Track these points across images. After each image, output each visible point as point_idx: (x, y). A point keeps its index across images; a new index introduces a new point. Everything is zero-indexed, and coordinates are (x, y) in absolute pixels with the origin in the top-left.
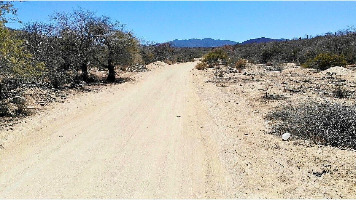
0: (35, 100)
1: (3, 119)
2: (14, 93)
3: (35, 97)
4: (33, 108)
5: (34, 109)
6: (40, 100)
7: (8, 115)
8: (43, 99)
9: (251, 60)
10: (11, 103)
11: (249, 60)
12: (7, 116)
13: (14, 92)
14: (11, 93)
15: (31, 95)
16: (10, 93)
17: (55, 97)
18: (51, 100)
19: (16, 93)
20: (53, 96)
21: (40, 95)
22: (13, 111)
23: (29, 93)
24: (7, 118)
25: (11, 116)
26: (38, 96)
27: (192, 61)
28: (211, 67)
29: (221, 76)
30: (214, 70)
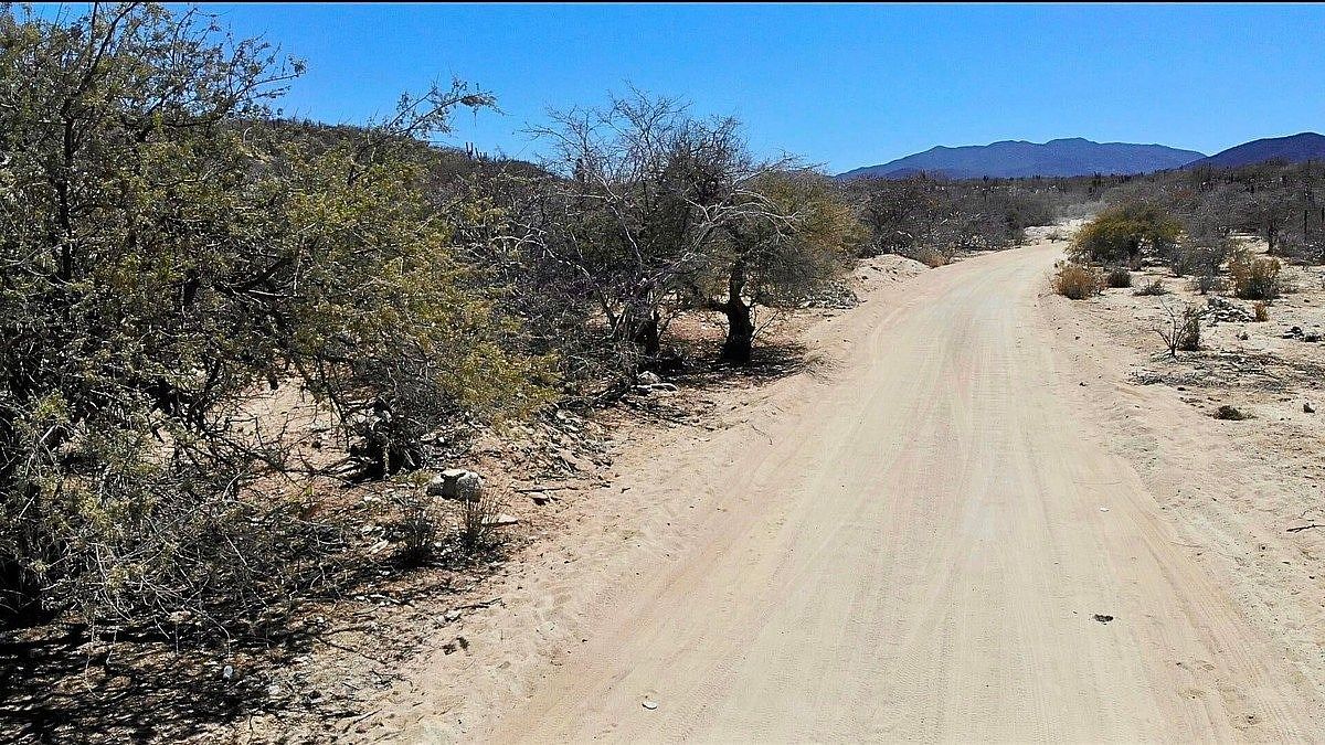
0: (513, 474)
1: (419, 581)
2: (439, 444)
3: (509, 463)
4: (514, 520)
5: (516, 523)
6: (526, 475)
7: (433, 558)
8: (538, 471)
9: (1283, 243)
10: (435, 499)
11: (1271, 246)
12: (432, 567)
13: (437, 440)
14: (429, 442)
15: (498, 455)
16: (425, 443)
17: (573, 460)
18: (563, 470)
19: (445, 445)
20: (567, 455)
21: (527, 452)
22: (448, 541)
23: (489, 447)
24: (432, 578)
25: (446, 562)
26: (520, 455)
27: (1018, 244)
28: (1120, 282)
29: (1192, 344)
30: (1137, 301)
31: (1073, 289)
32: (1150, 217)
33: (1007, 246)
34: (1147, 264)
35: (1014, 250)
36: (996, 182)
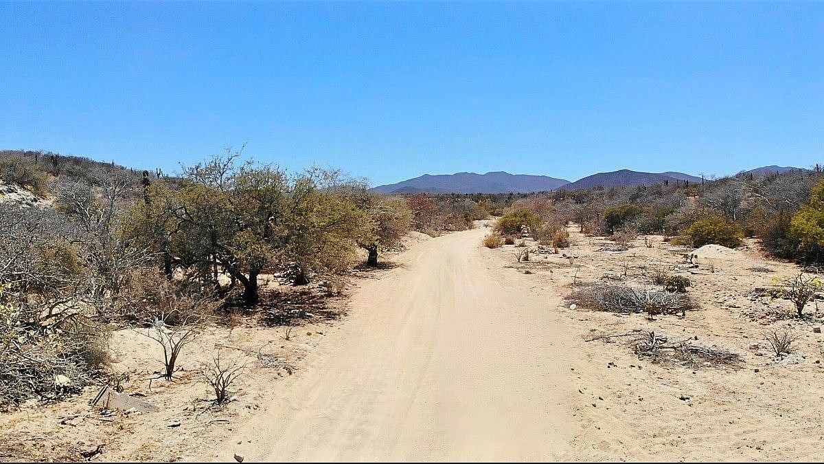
11: (582, 229)
27: (470, 228)
28: (509, 242)
29: (526, 259)
30: (515, 249)
31: (491, 245)
32: (525, 216)
33: (465, 229)
34: (525, 236)
35: (468, 231)
36: (458, 196)
